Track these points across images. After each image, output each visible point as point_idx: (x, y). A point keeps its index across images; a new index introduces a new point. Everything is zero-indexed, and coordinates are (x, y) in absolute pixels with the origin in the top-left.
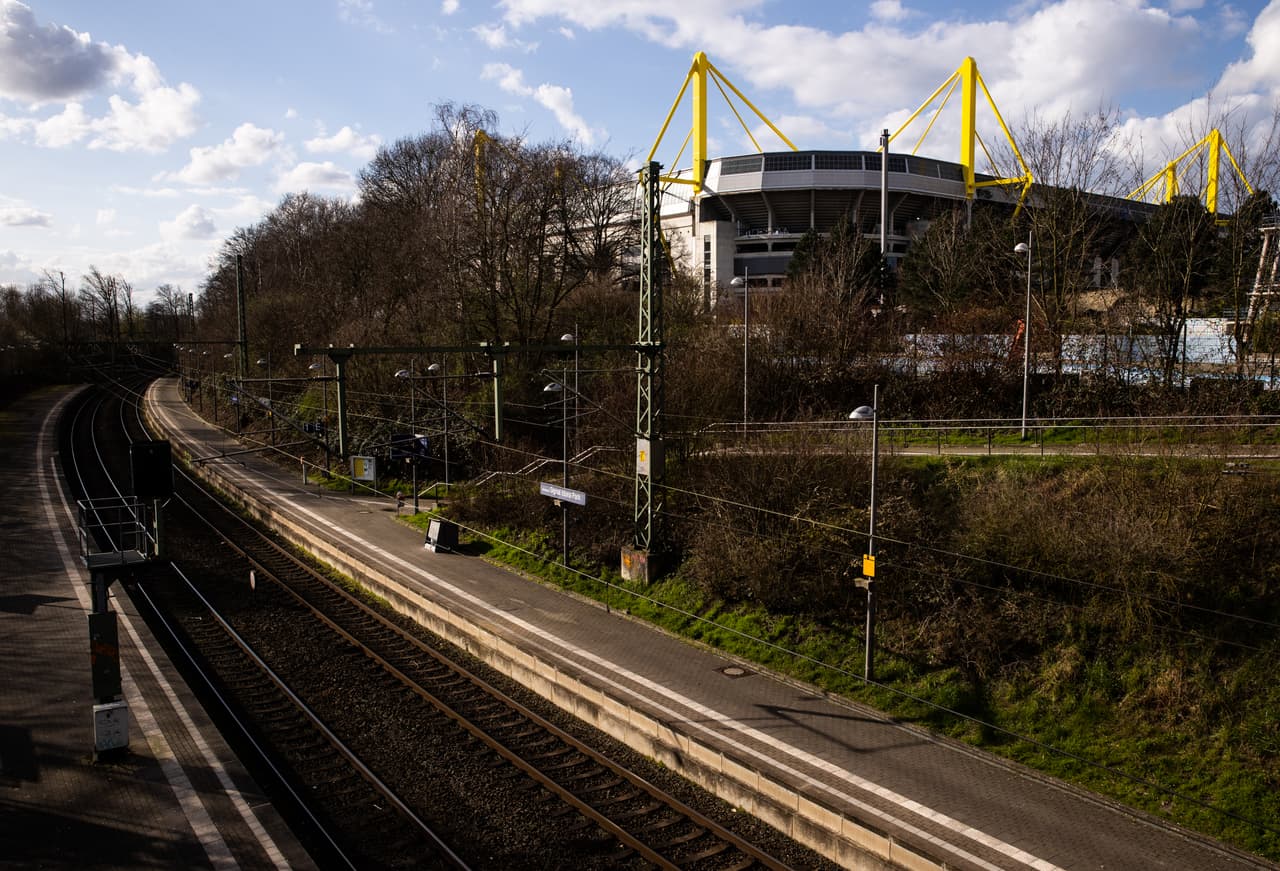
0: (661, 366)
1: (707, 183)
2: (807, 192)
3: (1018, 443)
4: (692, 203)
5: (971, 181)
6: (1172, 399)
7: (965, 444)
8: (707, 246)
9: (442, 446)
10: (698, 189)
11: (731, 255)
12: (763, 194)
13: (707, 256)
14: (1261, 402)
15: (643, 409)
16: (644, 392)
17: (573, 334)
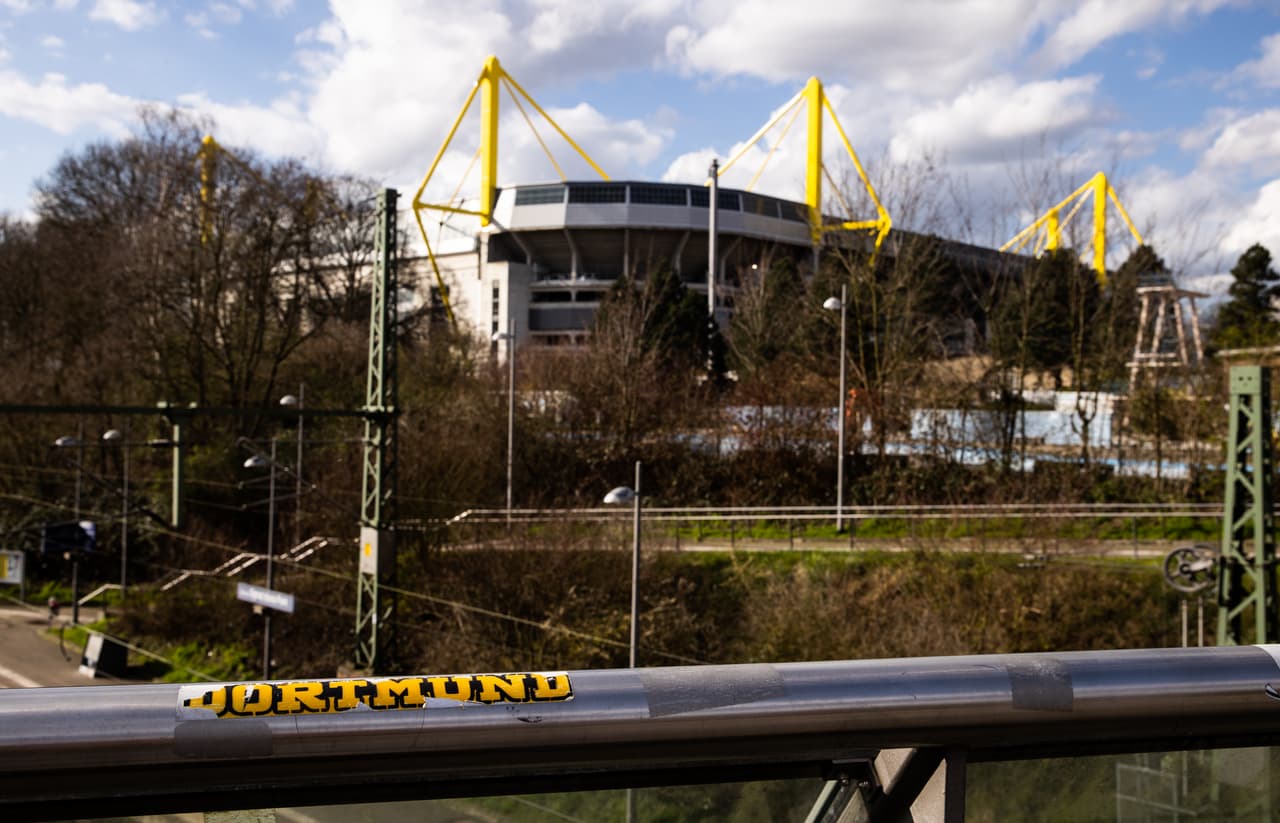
0: (395, 437)
1: (497, 216)
2: (620, 231)
3: (832, 536)
4: (478, 240)
5: (819, 221)
6: (1009, 484)
7: (771, 537)
8: (496, 293)
9: (119, 538)
10: (486, 221)
11: (525, 305)
12: (567, 234)
13: (496, 306)
14: (1106, 490)
15: (370, 490)
16: (371, 469)
17: (297, 395)
